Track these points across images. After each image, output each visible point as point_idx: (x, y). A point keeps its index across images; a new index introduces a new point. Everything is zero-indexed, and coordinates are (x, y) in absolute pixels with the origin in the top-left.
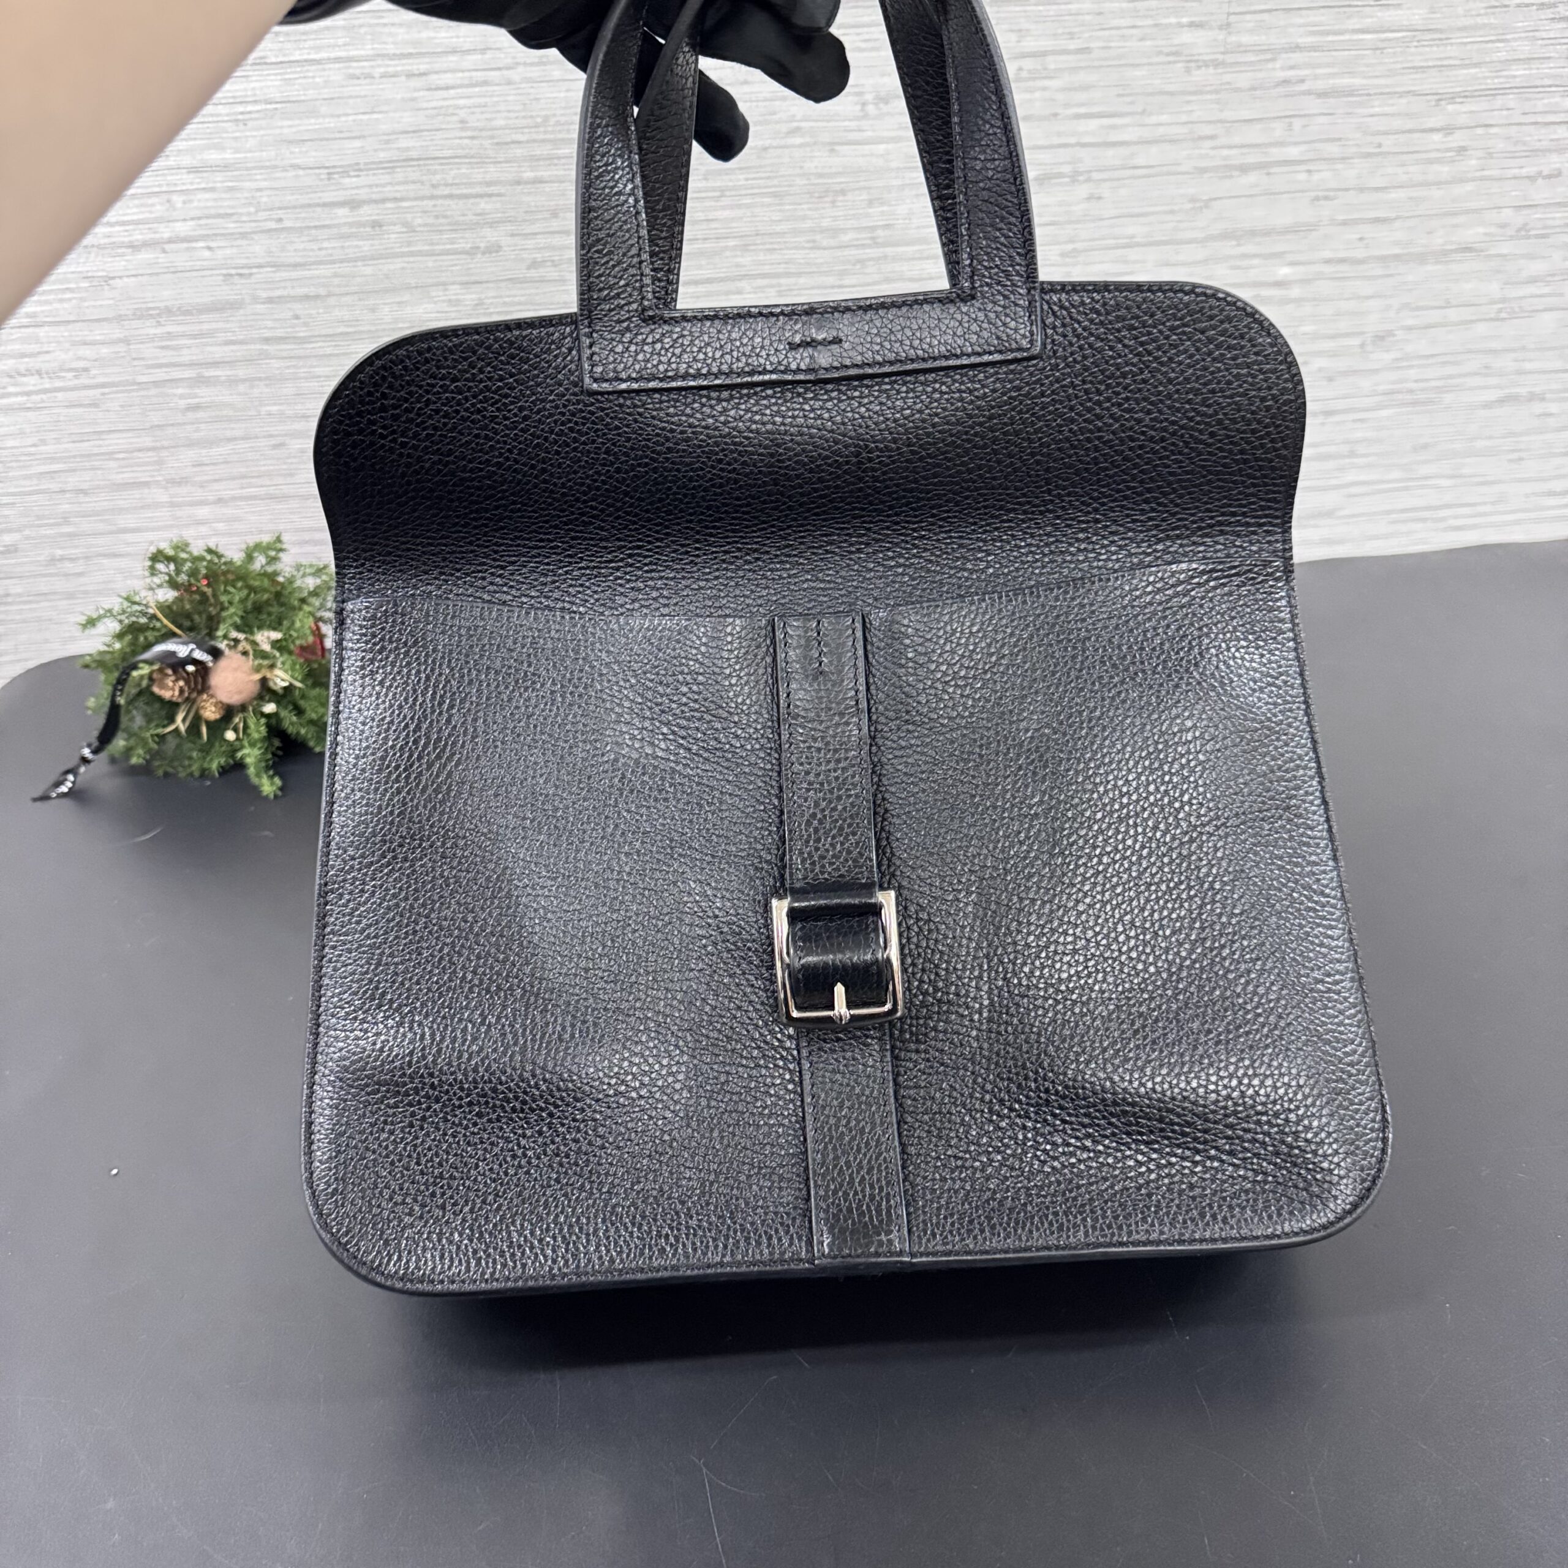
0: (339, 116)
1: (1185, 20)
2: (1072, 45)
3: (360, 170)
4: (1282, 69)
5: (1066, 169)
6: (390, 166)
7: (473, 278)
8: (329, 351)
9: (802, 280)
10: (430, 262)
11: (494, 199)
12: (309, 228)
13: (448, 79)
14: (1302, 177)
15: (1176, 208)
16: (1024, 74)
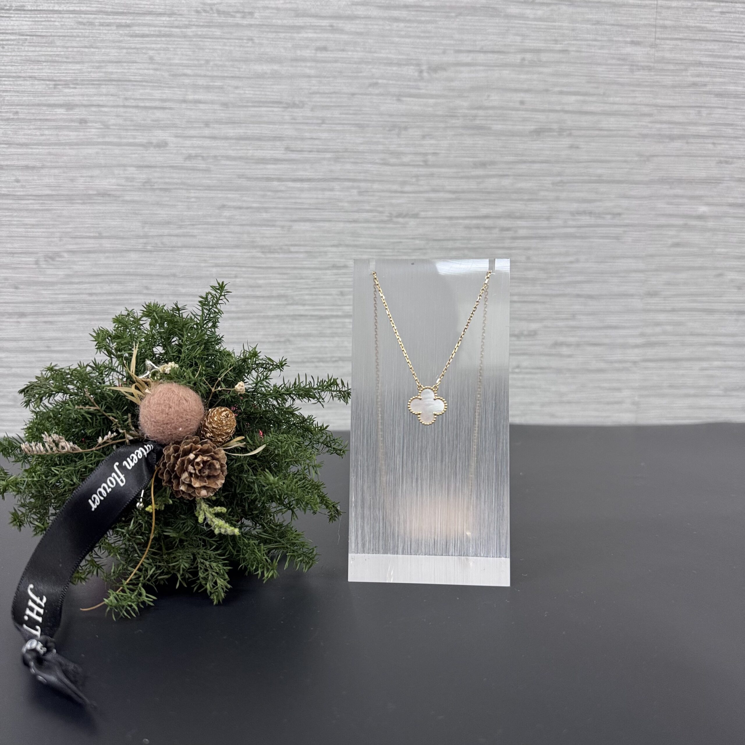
0: (67, 47)
1: (628, 39)
2: (558, 47)
3: (77, 84)
4: (692, 76)
5: (555, 126)
6: (98, 83)
7: (145, 163)
8: (37, 207)
9: (376, 186)
10: (117, 151)
11: (167, 111)
12: (35, 119)
13: (146, 30)
14: (711, 146)
15: (629, 159)
16: (526, 62)
